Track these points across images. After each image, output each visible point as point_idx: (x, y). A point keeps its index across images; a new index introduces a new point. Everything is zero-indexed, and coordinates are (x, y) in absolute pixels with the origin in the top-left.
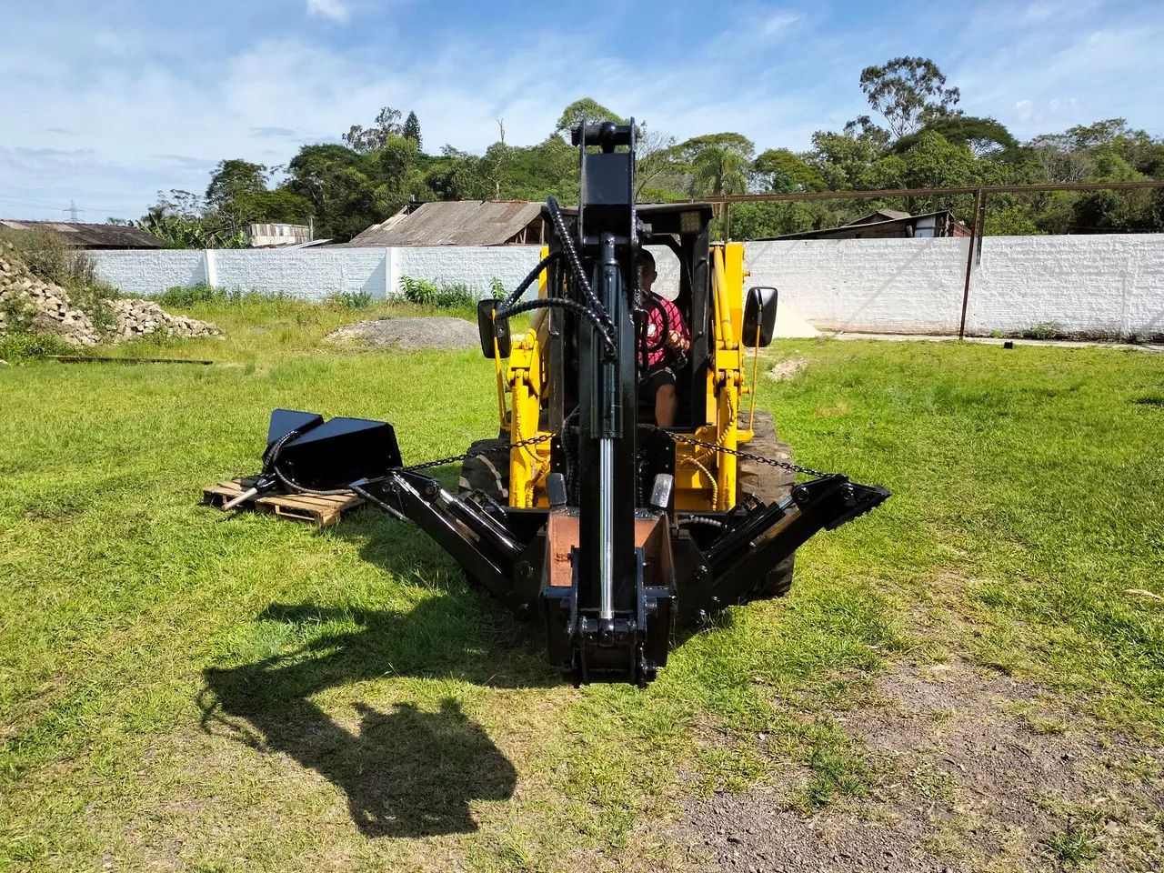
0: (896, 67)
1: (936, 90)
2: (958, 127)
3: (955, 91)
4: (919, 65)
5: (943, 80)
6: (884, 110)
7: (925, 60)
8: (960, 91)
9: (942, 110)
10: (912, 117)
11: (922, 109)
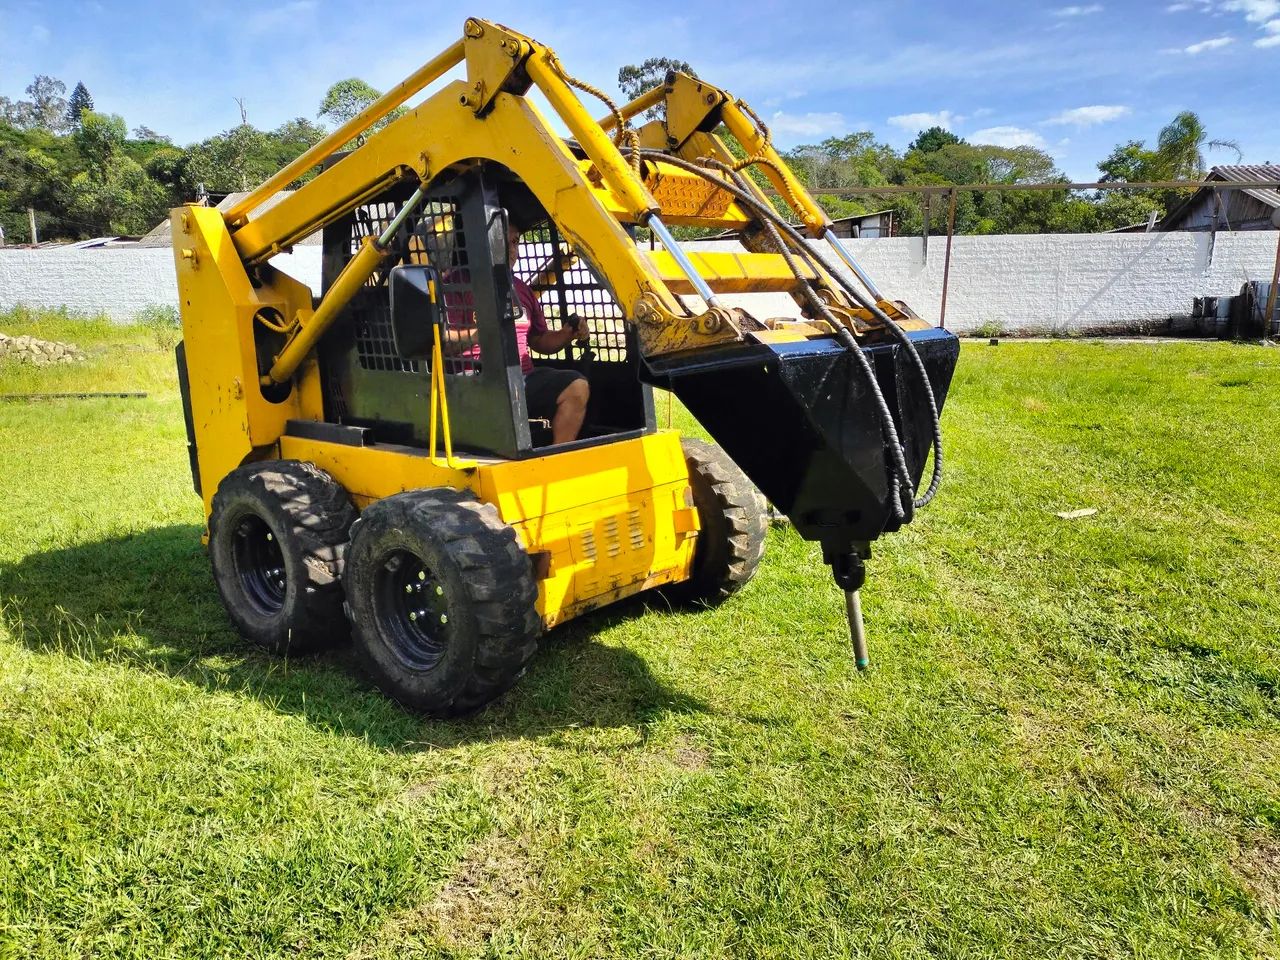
0: (654, 67)
7: (682, 64)
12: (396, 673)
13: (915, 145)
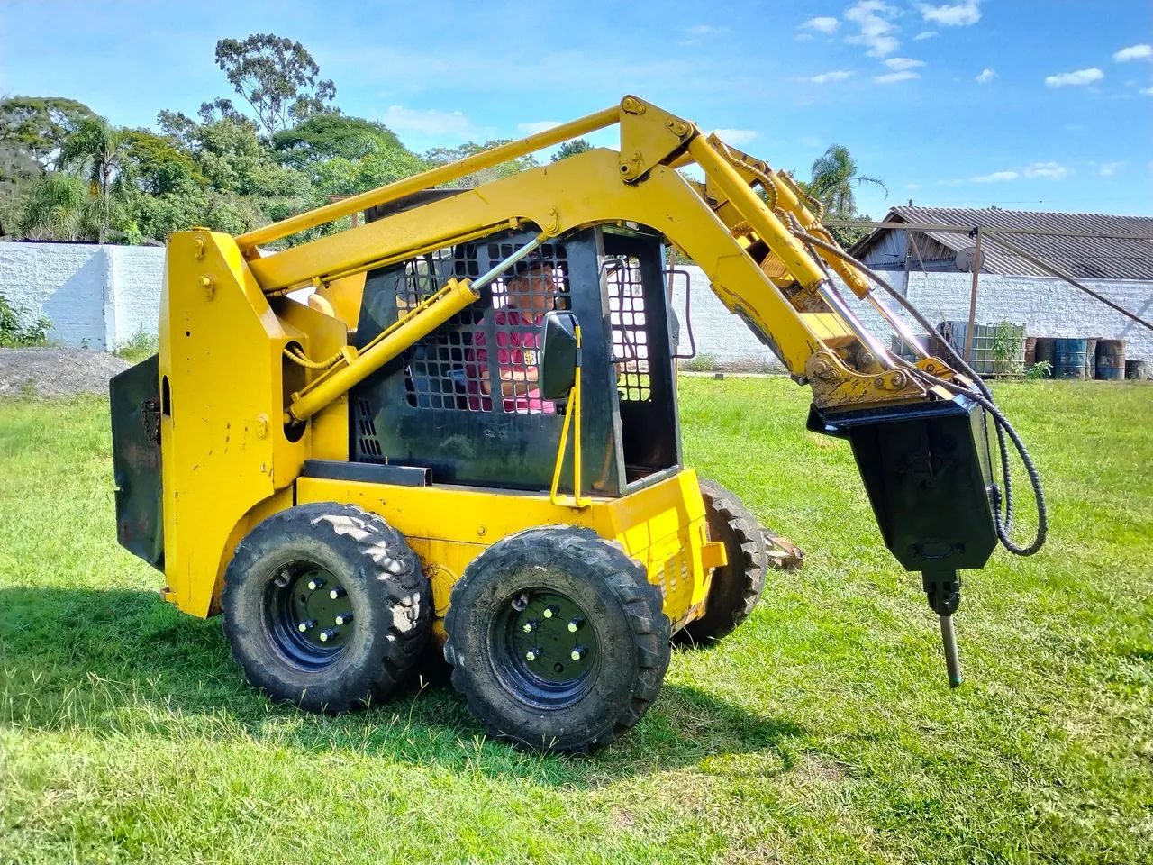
0: (260, 44)
1: (307, 80)
2: (344, 127)
3: (330, 85)
4: (287, 47)
5: (316, 70)
6: (249, 95)
7: (293, 43)
8: (336, 85)
9: (318, 106)
10: (282, 108)
11: (295, 100)
12: (519, 715)
13: (557, 156)
